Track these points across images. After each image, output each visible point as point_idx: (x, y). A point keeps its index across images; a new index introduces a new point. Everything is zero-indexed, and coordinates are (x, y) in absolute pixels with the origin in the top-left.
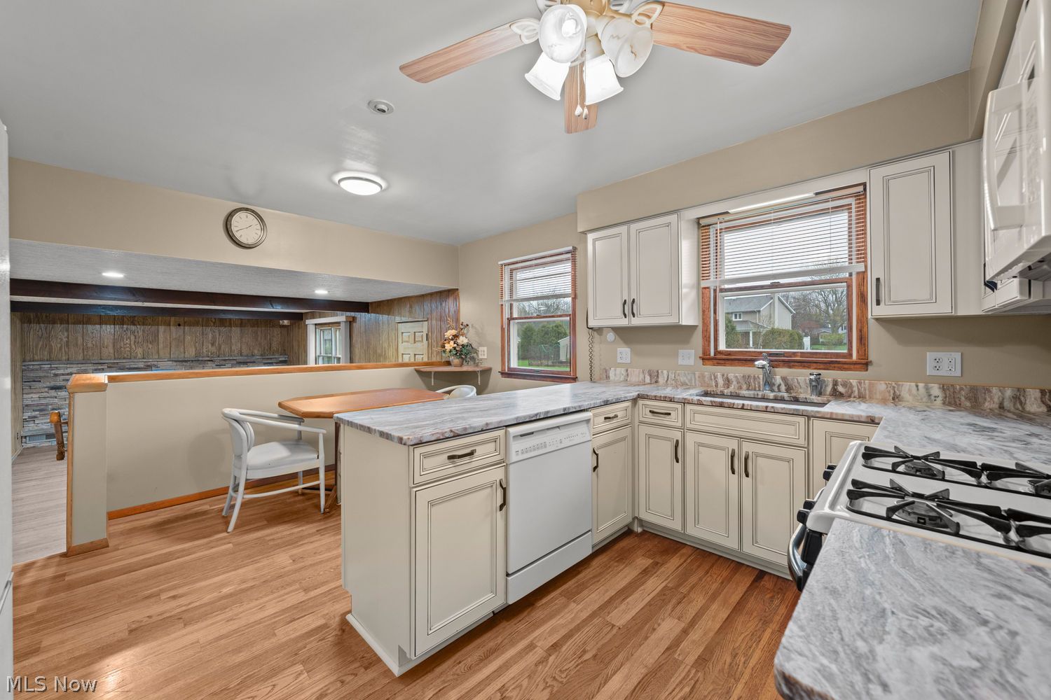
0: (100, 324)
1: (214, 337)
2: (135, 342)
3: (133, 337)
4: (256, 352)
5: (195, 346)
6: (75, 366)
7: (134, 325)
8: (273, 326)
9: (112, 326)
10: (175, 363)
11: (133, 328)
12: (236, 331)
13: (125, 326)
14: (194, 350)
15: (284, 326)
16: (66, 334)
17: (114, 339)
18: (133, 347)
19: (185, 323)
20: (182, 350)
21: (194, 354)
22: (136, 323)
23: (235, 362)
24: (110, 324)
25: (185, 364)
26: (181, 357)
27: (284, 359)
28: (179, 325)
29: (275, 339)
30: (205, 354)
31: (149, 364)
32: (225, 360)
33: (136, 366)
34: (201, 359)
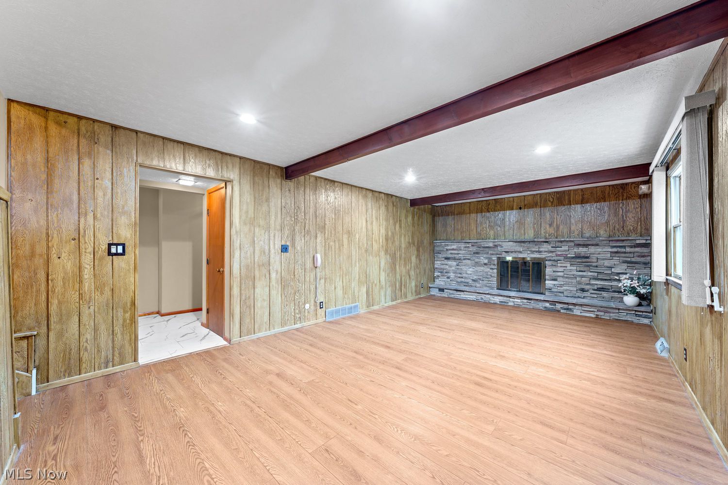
0: (470, 213)
1: (552, 218)
2: (489, 226)
3: (488, 222)
4: (602, 232)
5: (534, 227)
6: (455, 244)
7: (489, 212)
10: (515, 244)
12: (576, 208)
13: (483, 214)
14: (533, 231)
16: (453, 222)
18: (488, 230)
19: (525, 205)
20: (523, 232)
21: (532, 235)
22: (490, 210)
23: (572, 244)
25: (522, 244)
26: (522, 238)
28: (521, 208)
30: (543, 236)
31: (496, 244)
32: (561, 242)
33: (487, 245)
34: (539, 240)
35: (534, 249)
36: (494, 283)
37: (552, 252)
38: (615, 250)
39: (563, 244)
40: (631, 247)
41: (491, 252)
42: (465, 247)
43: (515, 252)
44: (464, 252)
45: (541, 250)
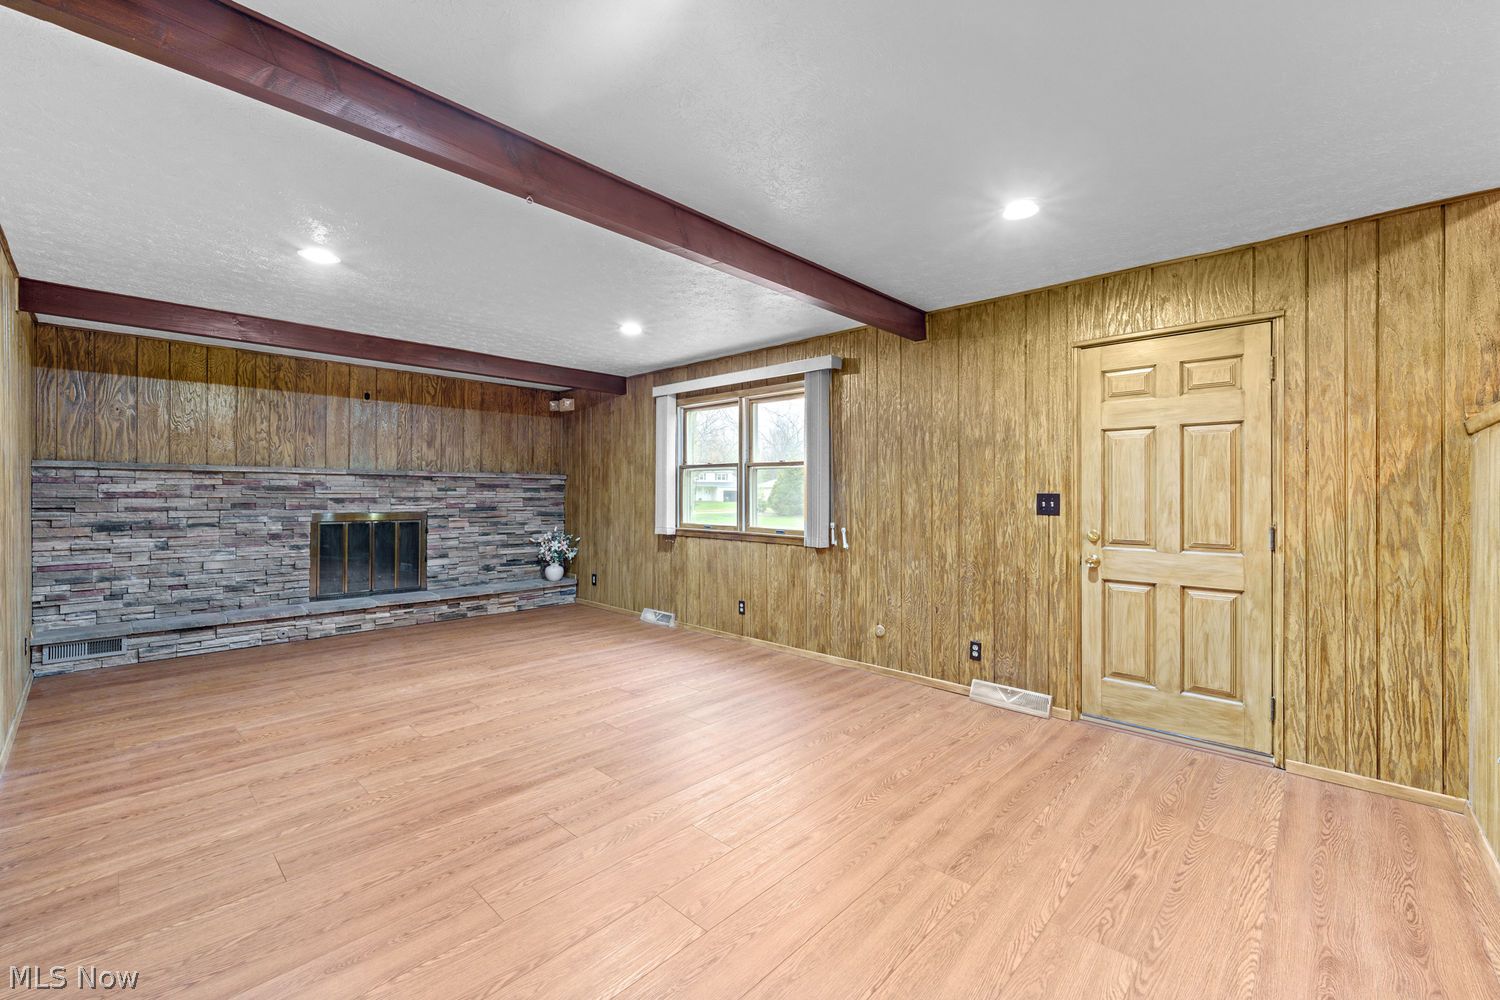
0: (207, 380)
1: (432, 428)
2: (278, 428)
3: (274, 418)
4: (508, 465)
5: (396, 445)
6: (153, 475)
7: (278, 388)
8: (538, 413)
9: (232, 389)
10: (360, 481)
11: (273, 395)
12: (472, 417)
13: (259, 392)
14: (394, 454)
15: (557, 414)
16: (131, 400)
17: (235, 419)
18: (275, 439)
19: (378, 392)
20: (372, 452)
21: (394, 462)
22: (281, 384)
23: (472, 484)
24: (227, 384)
25: (379, 482)
26: (371, 468)
27: (559, 482)
28: (367, 396)
29: (541, 440)
30: (415, 464)
31: (309, 479)
32: (455, 479)
33: (282, 483)
34: (411, 473)
35: (404, 495)
36: (301, 584)
37: (439, 499)
38: (528, 495)
39: (459, 483)
40: (546, 490)
41: (295, 502)
42: (198, 487)
43: (361, 500)
44: (192, 502)
45: (419, 494)
